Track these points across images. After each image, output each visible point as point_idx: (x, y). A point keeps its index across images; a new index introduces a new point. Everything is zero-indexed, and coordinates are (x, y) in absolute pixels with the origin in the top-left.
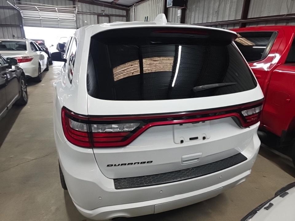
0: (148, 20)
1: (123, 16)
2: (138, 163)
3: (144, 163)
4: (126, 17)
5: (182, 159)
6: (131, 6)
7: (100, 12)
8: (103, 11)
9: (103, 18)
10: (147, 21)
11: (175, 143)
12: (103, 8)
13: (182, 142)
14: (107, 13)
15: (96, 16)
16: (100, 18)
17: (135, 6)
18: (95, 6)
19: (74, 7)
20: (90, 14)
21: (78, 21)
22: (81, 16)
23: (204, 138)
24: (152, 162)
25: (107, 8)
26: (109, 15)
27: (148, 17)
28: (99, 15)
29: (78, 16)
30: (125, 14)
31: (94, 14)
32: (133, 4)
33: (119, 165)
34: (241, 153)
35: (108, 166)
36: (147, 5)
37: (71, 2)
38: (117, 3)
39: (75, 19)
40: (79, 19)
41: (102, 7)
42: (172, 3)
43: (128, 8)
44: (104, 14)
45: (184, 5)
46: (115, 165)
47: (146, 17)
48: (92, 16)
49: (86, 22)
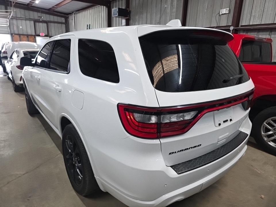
0: (91, 28)
1: (61, 23)
2: (192, 148)
3: (196, 147)
4: (65, 24)
5: (218, 139)
6: (70, 14)
7: (36, 18)
8: (39, 17)
9: (41, 24)
10: (89, 29)
11: (216, 126)
12: (40, 14)
13: (220, 124)
14: (45, 19)
15: (32, 22)
16: (37, 24)
17: (74, 14)
18: (31, 12)
19: (7, 12)
20: (25, 20)
21: (12, 27)
22: (15, 22)
23: (231, 120)
24: (201, 145)
25: (44, 15)
26: (47, 22)
27: (90, 25)
28: (36, 21)
29: (11, 21)
30: (64, 21)
31: (30, 19)
32: (73, 12)
33: (178, 152)
34: (242, 131)
35: (170, 154)
36: (89, 14)
37: (3, 7)
38: (55, 10)
39: (8, 24)
40: (13, 24)
41: (38, 13)
42: (117, 14)
43: (67, 16)
44: (41, 20)
45: (128, 15)
46: (175, 152)
47: (88, 25)
48: (28, 22)
49: (21, 27)
